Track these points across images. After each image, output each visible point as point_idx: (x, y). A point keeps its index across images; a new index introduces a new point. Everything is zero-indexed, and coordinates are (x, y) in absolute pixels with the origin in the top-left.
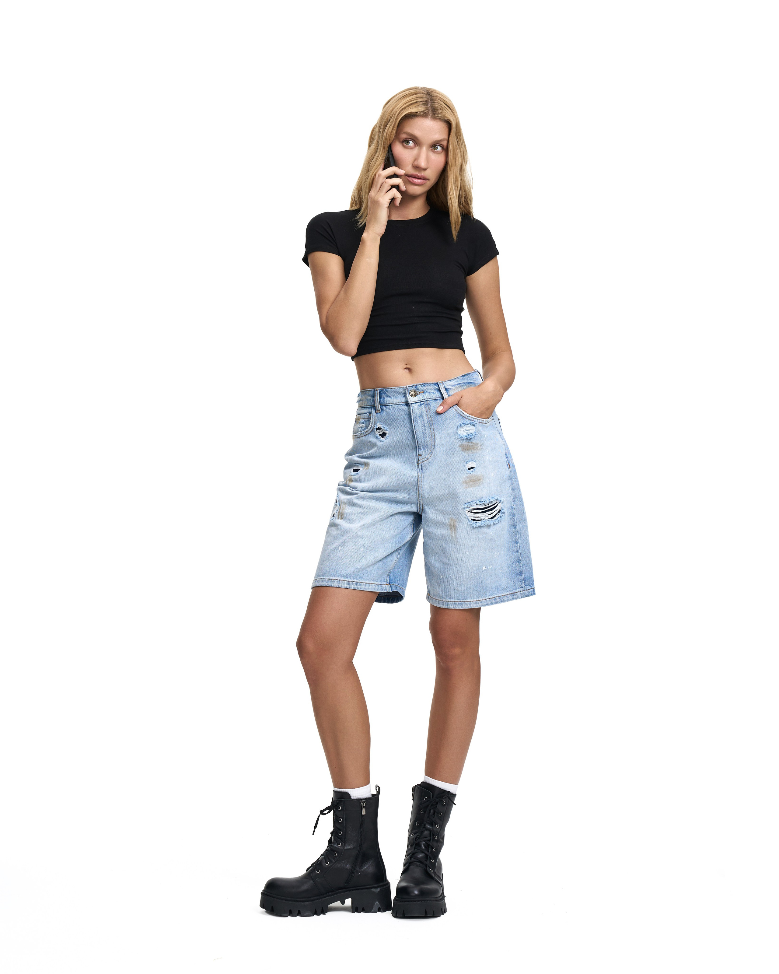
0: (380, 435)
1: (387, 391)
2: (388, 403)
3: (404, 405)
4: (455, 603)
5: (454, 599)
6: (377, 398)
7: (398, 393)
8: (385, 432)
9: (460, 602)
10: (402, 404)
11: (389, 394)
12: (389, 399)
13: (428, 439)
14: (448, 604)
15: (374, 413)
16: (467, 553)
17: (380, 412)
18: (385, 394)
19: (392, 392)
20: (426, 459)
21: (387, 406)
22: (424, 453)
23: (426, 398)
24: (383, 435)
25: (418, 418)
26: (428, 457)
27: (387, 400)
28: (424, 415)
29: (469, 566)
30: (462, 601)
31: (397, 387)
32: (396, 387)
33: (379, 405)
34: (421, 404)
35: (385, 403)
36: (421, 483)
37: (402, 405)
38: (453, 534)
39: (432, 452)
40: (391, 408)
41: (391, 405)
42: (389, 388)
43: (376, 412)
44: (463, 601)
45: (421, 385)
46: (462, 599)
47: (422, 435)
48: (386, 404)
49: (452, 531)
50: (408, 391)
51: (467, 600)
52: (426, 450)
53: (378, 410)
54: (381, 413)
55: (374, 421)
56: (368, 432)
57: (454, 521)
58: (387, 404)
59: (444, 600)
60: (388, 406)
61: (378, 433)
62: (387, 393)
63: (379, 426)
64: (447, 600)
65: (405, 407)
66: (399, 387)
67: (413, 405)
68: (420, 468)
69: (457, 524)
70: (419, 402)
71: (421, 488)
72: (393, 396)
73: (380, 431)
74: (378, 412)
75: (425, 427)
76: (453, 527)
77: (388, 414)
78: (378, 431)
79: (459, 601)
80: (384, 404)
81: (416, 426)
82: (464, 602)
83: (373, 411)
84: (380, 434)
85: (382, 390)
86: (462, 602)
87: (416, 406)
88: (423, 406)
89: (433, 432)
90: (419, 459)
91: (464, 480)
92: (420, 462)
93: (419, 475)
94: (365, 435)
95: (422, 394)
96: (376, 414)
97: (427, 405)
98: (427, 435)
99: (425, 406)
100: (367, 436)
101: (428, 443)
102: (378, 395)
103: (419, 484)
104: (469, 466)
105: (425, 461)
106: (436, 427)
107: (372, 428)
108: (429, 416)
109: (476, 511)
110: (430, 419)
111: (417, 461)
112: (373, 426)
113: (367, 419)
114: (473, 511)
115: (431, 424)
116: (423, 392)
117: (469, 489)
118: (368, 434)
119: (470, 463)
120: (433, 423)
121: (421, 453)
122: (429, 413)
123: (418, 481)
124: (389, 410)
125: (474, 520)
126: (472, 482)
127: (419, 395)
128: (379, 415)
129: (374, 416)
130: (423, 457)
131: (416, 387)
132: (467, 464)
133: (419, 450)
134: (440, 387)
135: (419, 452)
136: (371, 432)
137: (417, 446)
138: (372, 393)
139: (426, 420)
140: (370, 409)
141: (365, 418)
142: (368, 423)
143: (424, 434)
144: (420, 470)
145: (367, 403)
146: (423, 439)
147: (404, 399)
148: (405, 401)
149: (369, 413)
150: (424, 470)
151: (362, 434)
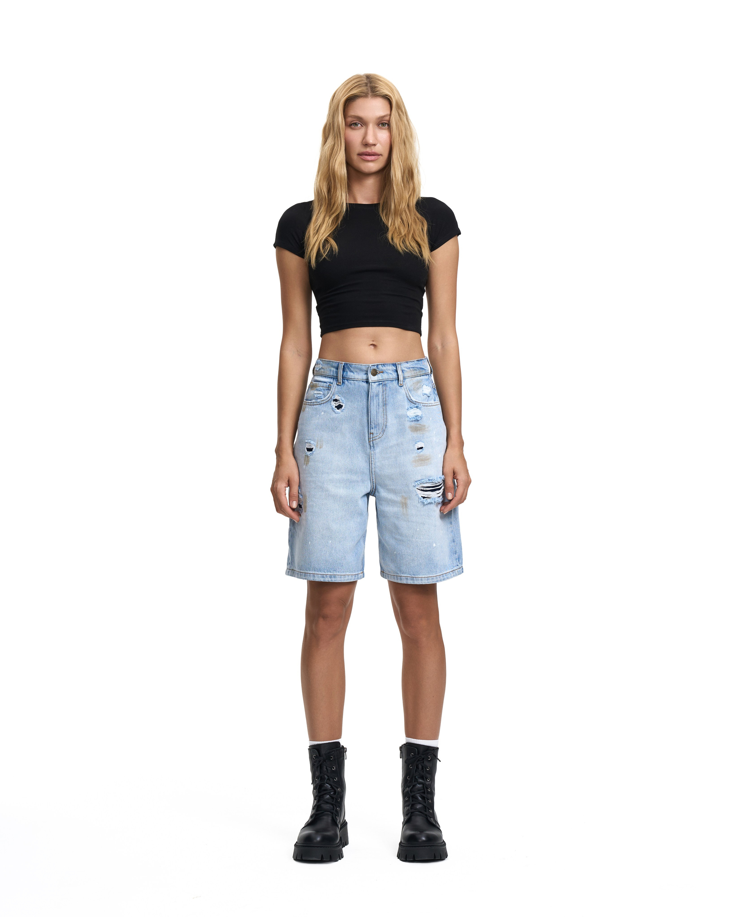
0: (336, 407)
1: (351, 366)
2: (350, 378)
3: (364, 382)
4: (407, 578)
5: (406, 574)
6: (341, 371)
7: (361, 370)
8: (341, 404)
9: (412, 577)
10: (362, 380)
11: (352, 369)
12: (352, 374)
13: (380, 418)
14: (401, 579)
15: (335, 385)
16: (418, 530)
17: (341, 384)
18: (349, 368)
19: (355, 368)
20: (377, 438)
21: (349, 381)
22: (375, 432)
23: (384, 378)
24: (339, 407)
25: (375, 397)
26: (380, 436)
27: (350, 374)
28: (381, 394)
29: (420, 543)
31: (360, 364)
33: (341, 378)
36: (373, 460)
37: (363, 382)
38: (405, 511)
39: (384, 431)
40: (352, 383)
41: (353, 380)
42: (353, 364)
43: (337, 384)
45: (381, 365)
46: (414, 575)
47: (375, 413)
48: (348, 378)
49: (403, 508)
50: (370, 370)
51: (419, 576)
52: (377, 428)
53: (340, 382)
54: (342, 386)
55: (333, 393)
56: (324, 402)
57: (405, 499)
60: (350, 381)
61: (334, 404)
62: (351, 368)
63: (337, 397)
64: (400, 575)
65: (365, 384)
66: (362, 364)
67: (372, 384)
68: (372, 445)
69: (408, 502)
70: (378, 382)
71: (373, 465)
72: (356, 372)
73: (336, 403)
74: (340, 384)
75: (379, 406)
76: (404, 505)
77: (349, 389)
78: (334, 402)
79: (411, 576)
80: (346, 378)
81: (372, 404)
83: (334, 383)
84: (336, 405)
85: (347, 364)
86: (414, 577)
87: (374, 385)
89: (385, 411)
90: (370, 437)
91: (413, 459)
92: (371, 440)
93: (370, 452)
94: (320, 403)
95: (381, 374)
96: (337, 386)
97: (384, 385)
98: (380, 414)
99: (382, 386)
100: (322, 405)
101: (380, 422)
102: (341, 368)
103: (371, 461)
104: (418, 446)
105: (377, 440)
106: (389, 407)
107: (329, 398)
108: (384, 396)
109: (425, 490)
110: (385, 399)
111: (369, 439)
112: (330, 397)
113: (325, 388)
114: (422, 489)
115: (385, 404)
116: (383, 372)
117: (418, 468)
118: (323, 403)
119: (419, 443)
120: (387, 403)
121: (372, 431)
122: (384, 393)
123: (370, 459)
124: (350, 385)
125: (424, 498)
126: (421, 461)
127: (379, 375)
128: (339, 387)
129: (335, 387)
130: (375, 435)
131: (377, 367)
132: (416, 444)
133: (370, 428)
134: (398, 368)
135: (370, 430)
136: (328, 401)
137: (369, 424)
138: (336, 365)
139: (381, 399)
140: (332, 380)
142: (325, 392)
143: (377, 414)
144: (372, 448)
145: (329, 373)
146: (376, 418)
147: (365, 377)
148: (366, 379)
149: (330, 383)
150: (375, 448)
151: (317, 402)
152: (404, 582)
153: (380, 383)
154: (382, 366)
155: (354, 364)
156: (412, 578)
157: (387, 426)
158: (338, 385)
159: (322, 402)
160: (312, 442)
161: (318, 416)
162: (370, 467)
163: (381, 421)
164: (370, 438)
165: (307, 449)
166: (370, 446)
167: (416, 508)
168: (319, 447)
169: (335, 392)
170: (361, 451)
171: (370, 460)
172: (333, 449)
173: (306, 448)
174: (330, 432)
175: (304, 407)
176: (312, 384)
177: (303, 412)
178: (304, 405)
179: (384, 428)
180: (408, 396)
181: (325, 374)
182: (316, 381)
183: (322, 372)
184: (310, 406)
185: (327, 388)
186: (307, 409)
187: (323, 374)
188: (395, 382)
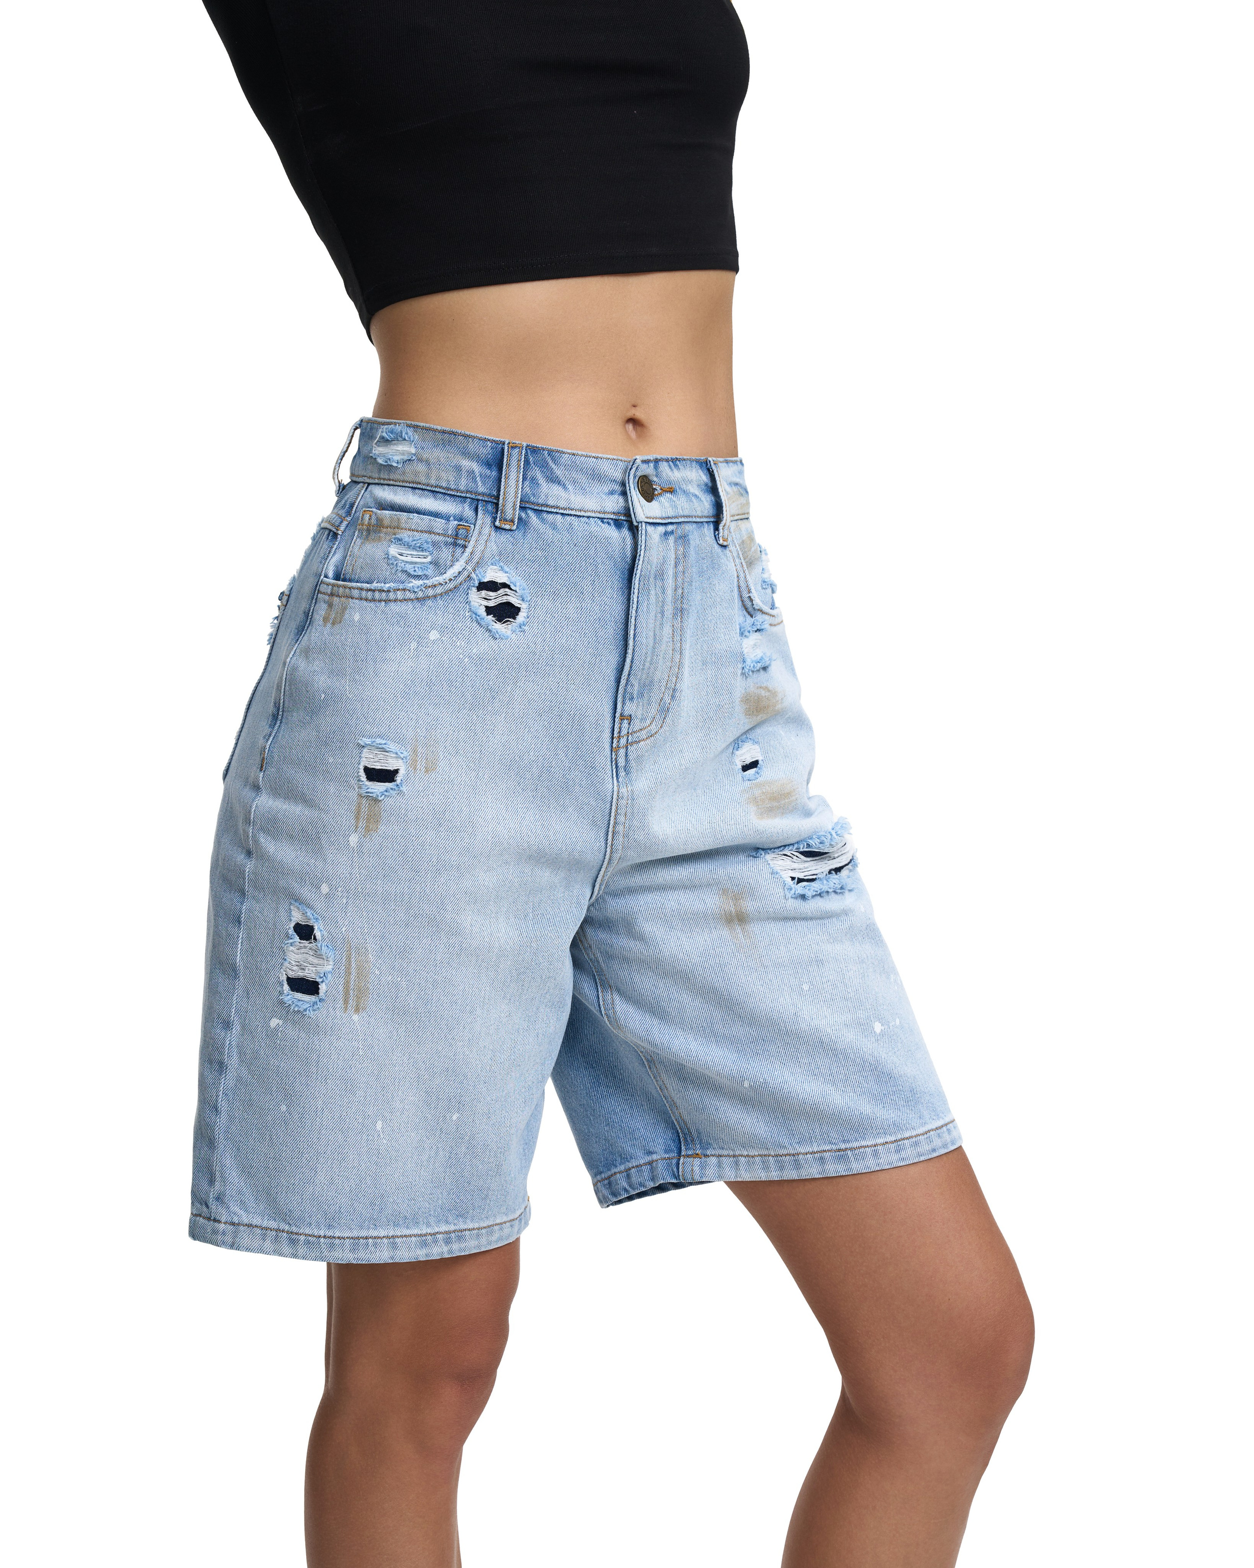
0: (489, 610)
1: (554, 460)
2: (551, 502)
3: (609, 523)
6: (511, 477)
7: (597, 477)
8: (515, 602)
9: (839, 1150)
10: (609, 517)
11: (559, 472)
12: (556, 490)
13: (661, 665)
15: (487, 529)
17: (514, 527)
18: (544, 466)
19: (573, 467)
20: (643, 734)
21: (545, 515)
24: (502, 611)
25: (652, 581)
26: (654, 728)
27: (550, 493)
28: (670, 575)
30: (843, 1146)
31: (592, 453)
32: (588, 453)
33: (518, 504)
34: (666, 534)
35: (540, 501)
37: (603, 522)
40: (559, 525)
41: (564, 516)
42: (561, 450)
43: (497, 523)
44: (848, 1146)
45: (668, 461)
48: (542, 505)
50: (633, 478)
52: (645, 702)
53: (509, 515)
54: (519, 534)
55: (476, 558)
56: (439, 590)
58: (547, 506)
60: (553, 517)
61: (479, 601)
62: (553, 467)
63: (492, 574)
66: (603, 456)
67: (649, 528)
70: (661, 524)
72: (574, 482)
73: (491, 594)
74: (507, 527)
75: (663, 615)
77: (544, 545)
78: (483, 592)
80: (537, 505)
82: (851, 1149)
83: (484, 519)
84: (491, 604)
85: (536, 451)
86: (846, 1149)
87: (654, 536)
88: (671, 539)
89: (679, 638)
90: (619, 732)
92: (623, 741)
93: (616, 789)
94: (420, 594)
95: (668, 495)
96: (493, 533)
97: (680, 537)
98: (664, 647)
99: (675, 541)
100: (429, 603)
101: (658, 675)
102: (519, 466)
105: (642, 743)
106: (691, 622)
107: (461, 578)
108: (679, 579)
110: (680, 591)
111: (612, 738)
112: (466, 573)
113: (441, 538)
115: (680, 612)
116: (671, 491)
118: (435, 596)
120: (684, 606)
121: (630, 708)
122: (680, 568)
124: (550, 532)
126: (770, 800)
127: (662, 499)
128: (504, 537)
129: (485, 537)
130: (637, 725)
131: (656, 468)
133: (624, 697)
134: (716, 480)
135: (624, 703)
136: (453, 591)
137: (623, 682)
138: (486, 451)
139: (670, 592)
140: (466, 506)
141: (430, 532)
142: (445, 554)
143: (655, 643)
144: (622, 774)
145: (451, 478)
146: (649, 659)
147: (614, 504)
148: (616, 510)
149: (461, 520)
150: (634, 775)
151: (404, 590)
153: (669, 528)
154: (673, 469)
155: (569, 452)
157: (677, 694)
158: (497, 528)
159: (431, 592)
160: (392, 746)
161: (414, 645)
163: (660, 674)
164: (619, 737)
165: (367, 770)
166: (617, 767)
168: (421, 765)
169: (487, 554)
170: (580, 785)
172: (474, 774)
173: (362, 768)
174: (465, 711)
175: (330, 605)
176: (367, 517)
177: (329, 625)
178: (327, 598)
179: (667, 699)
180: (743, 584)
181: (433, 482)
182: (393, 507)
183: (416, 474)
184: (372, 604)
185: (450, 540)
186: (357, 617)
187: (424, 481)
188: (709, 530)
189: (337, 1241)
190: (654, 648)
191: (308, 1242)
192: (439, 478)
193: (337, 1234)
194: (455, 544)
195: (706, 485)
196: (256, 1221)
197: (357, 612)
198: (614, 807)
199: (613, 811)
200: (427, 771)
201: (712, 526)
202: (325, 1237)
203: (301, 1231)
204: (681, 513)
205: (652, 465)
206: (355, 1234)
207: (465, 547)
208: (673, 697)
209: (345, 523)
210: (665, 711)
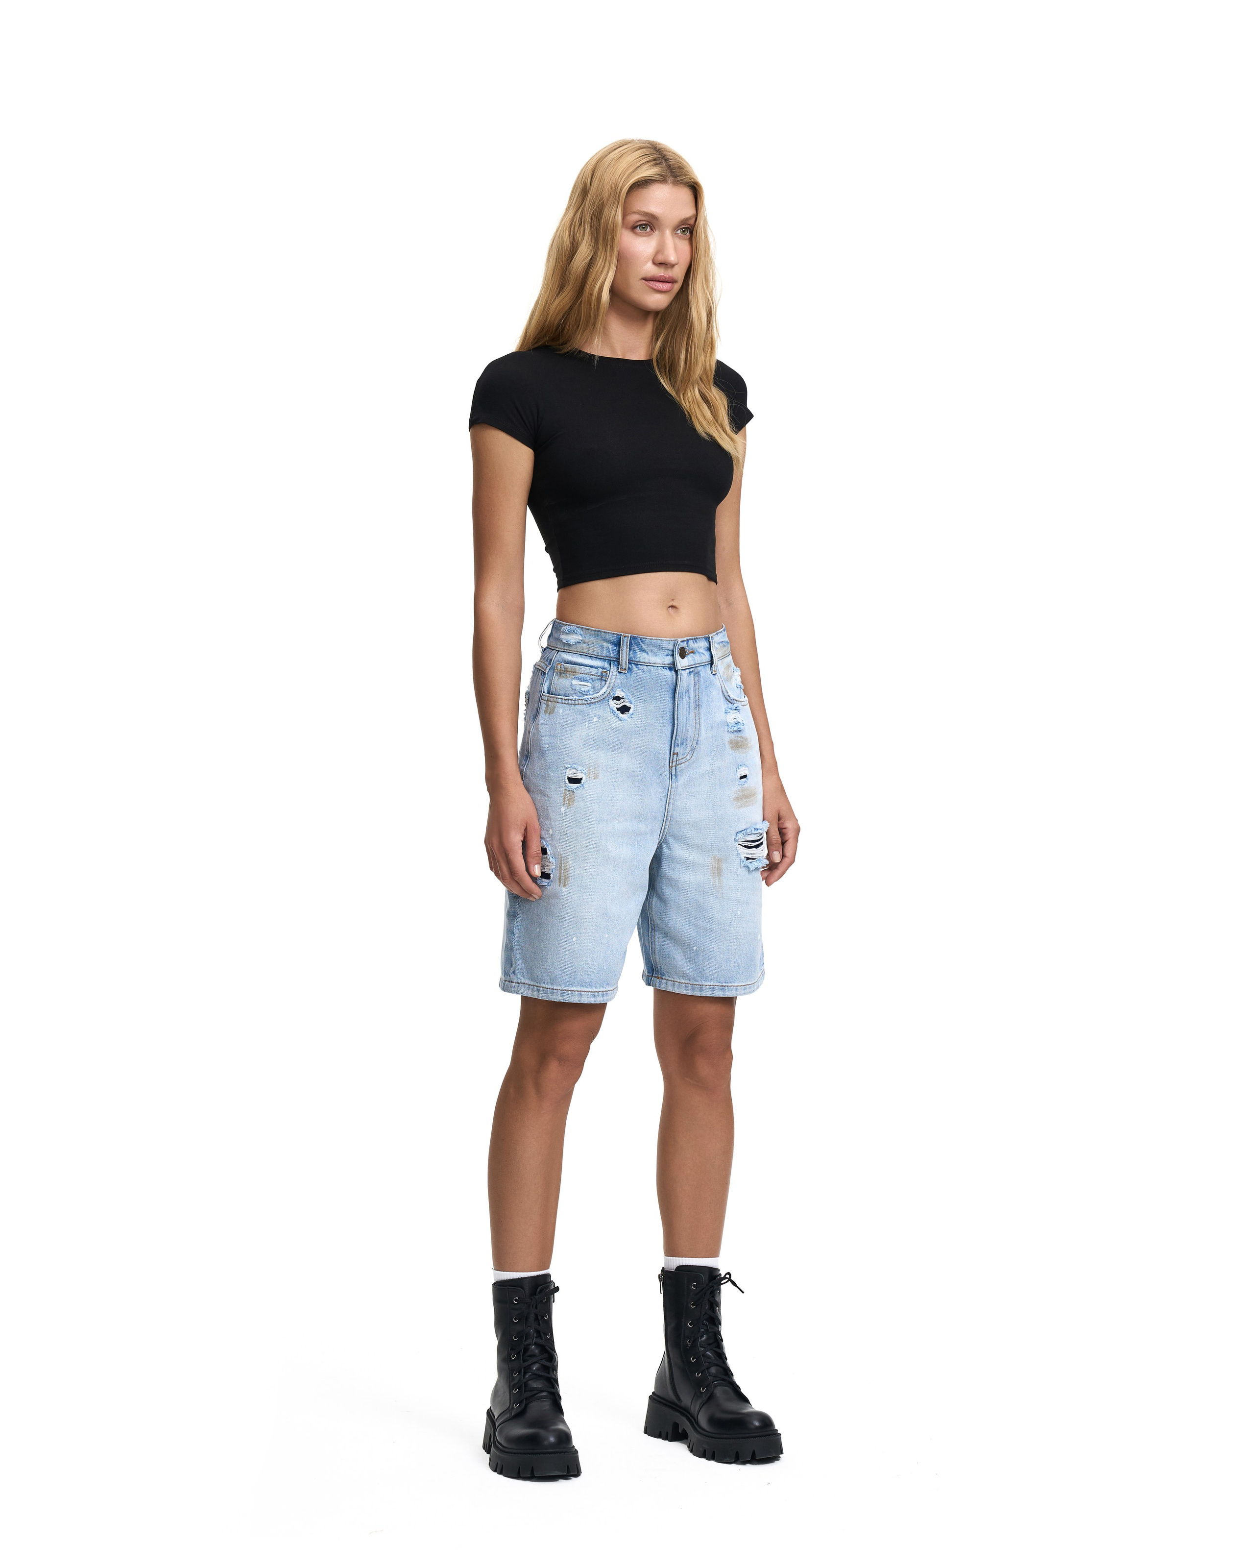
0: (618, 709)
1: (642, 642)
2: (641, 661)
3: (666, 669)
4: (713, 988)
5: (712, 982)
6: (625, 649)
7: (661, 648)
8: (628, 705)
9: (722, 986)
10: (666, 666)
11: (644, 647)
12: (644, 655)
13: (690, 729)
15: (615, 673)
16: (739, 913)
17: (626, 672)
18: (638, 645)
19: (651, 644)
20: (683, 761)
21: (639, 666)
22: (681, 752)
24: (624, 709)
25: (684, 694)
26: (688, 758)
27: (641, 656)
28: (692, 689)
29: (742, 934)
30: (724, 984)
31: (660, 639)
32: (658, 638)
33: (628, 662)
34: (690, 672)
35: (637, 660)
36: (672, 797)
37: (664, 668)
38: (718, 881)
40: (645, 670)
41: (646, 665)
42: (647, 637)
43: (619, 670)
44: (727, 985)
45: (692, 639)
46: (725, 983)
47: (684, 720)
48: (638, 662)
49: (716, 877)
50: (676, 648)
51: (733, 984)
52: (684, 746)
53: (624, 667)
54: (628, 675)
55: (611, 686)
56: (597, 700)
57: (720, 861)
58: (640, 662)
59: (695, 983)
60: (642, 666)
61: (614, 705)
62: (643, 645)
63: (619, 693)
64: (700, 984)
65: (670, 672)
66: (663, 639)
67: (681, 671)
68: (674, 773)
69: (724, 866)
70: (688, 669)
71: (672, 806)
72: (652, 651)
73: (618, 702)
74: (623, 672)
75: (690, 709)
76: (718, 871)
77: (640, 680)
78: (615, 701)
79: (720, 984)
80: (634, 661)
81: (680, 706)
82: (727, 986)
83: (614, 669)
84: (619, 706)
85: (634, 638)
86: (725, 986)
87: (683, 674)
88: (692, 674)
89: (698, 718)
90: (673, 760)
91: (735, 796)
92: (674, 764)
93: (670, 784)
94: (588, 702)
95: (692, 654)
96: (618, 674)
97: (696, 673)
98: (691, 722)
99: (694, 675)
100: (592, 705)
101: (689, 735)
102: (627, 645)
103: (670, 799)
104: (740, 773)
105: (683, 764)
106: (703, 710)
107: (606, 695)
108: (697, 692)
109: (749, 845)
110: (697, 697)
111: (670, 762)
112: (608, 692)
113: (595, 677)
114: (746, 844)
115: (698, 706)
116: (693, 652)
117: (742, 810)
118: (595, 703)
119: (742, 769)
120: (700, 703)
121: (677, 750)
122: (697, 687)
123: (669, 795)
124: (642, 673)
125: (748, 859)
126: (745, 798)
127: (689, 656)
128: (623, 676)
129: (615, 676)
130: (680, 757)
131: (687, 643)
132: (738, 770)
133: (674, 745)
134: (711, 645)
135: (674, 748)
136: (603, 700)
137: (674, 739)
138: (614, 639)
139: (692, 698)
140: (606, 663)
141: (590, 675)
142: (598, 684)
143: (687, 721)
144: (674, 777)
145: (599, 651)
146: (684, 728)
147: (668, 660)
148: (669, 663)
149: (603, 669)
150: (679, 778)
151: (582, 700)
152: (708, 994)
153: (692, 670)
154: (694, 642)
155: (649, 638)
156: (722, 988)
157: (699, 742)
158: (619, 672)
159: (593, 701)
160: (580, 768)
161: (587, 724)
162: (667, 808)
163: (691, 733)
164: (672, 762)
165: (569, 778)
166: (671, 775)
167: (736, 876)
168: (591, 776)
169: (616, 684)
170: (656, 783)
171: (668, 797)
172: (614, 780)
173: (567, 778)
174: (610, 752)
175: (547, 705)
176: (559, 666)
177: (547, 714)
178: (545, 702)
179: (694, 745)
180: (724, 690)
181: (590, 652)
182: (571, 663)
183: (582, 648)
184: (568, 706)
185: (600, 678)
186: (561, 711)
187: (586, 652)
188: (708, 668)
189: (555, 991)
190: (686, 723)
191: (543, 991)
192: (593, 651)
193: (555, 988)
194: (601, 680)
195: (707, 647)
196: (527, 982)
197: (561, 710)
198: (669, 792)
199: (669, 794)
200: (594, 779)
201: (709, 666)
202: (550, 989)
203: (541, 986)
204: (697, 663)
205: (685, 642)
206: (563, 988)
207: (606, 681)
208: (697, 743)
209: (548, 668)
210: (693, 750)
